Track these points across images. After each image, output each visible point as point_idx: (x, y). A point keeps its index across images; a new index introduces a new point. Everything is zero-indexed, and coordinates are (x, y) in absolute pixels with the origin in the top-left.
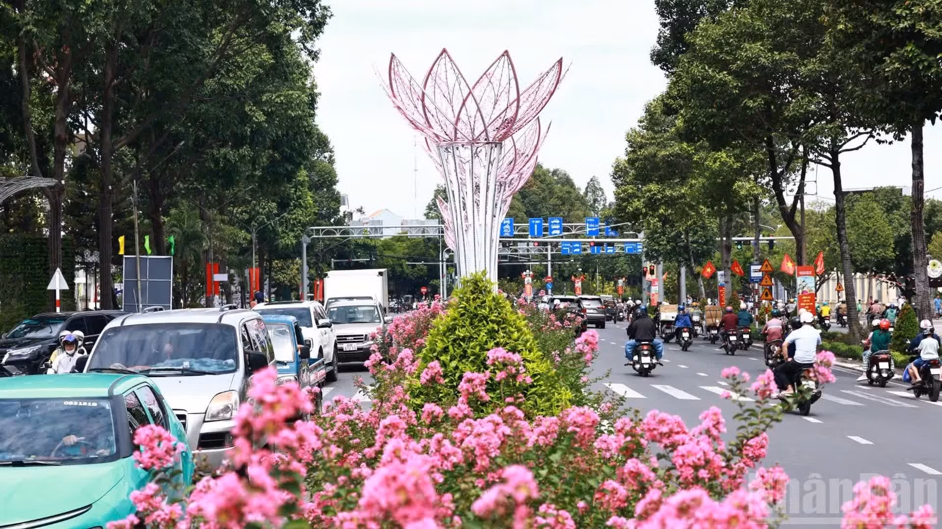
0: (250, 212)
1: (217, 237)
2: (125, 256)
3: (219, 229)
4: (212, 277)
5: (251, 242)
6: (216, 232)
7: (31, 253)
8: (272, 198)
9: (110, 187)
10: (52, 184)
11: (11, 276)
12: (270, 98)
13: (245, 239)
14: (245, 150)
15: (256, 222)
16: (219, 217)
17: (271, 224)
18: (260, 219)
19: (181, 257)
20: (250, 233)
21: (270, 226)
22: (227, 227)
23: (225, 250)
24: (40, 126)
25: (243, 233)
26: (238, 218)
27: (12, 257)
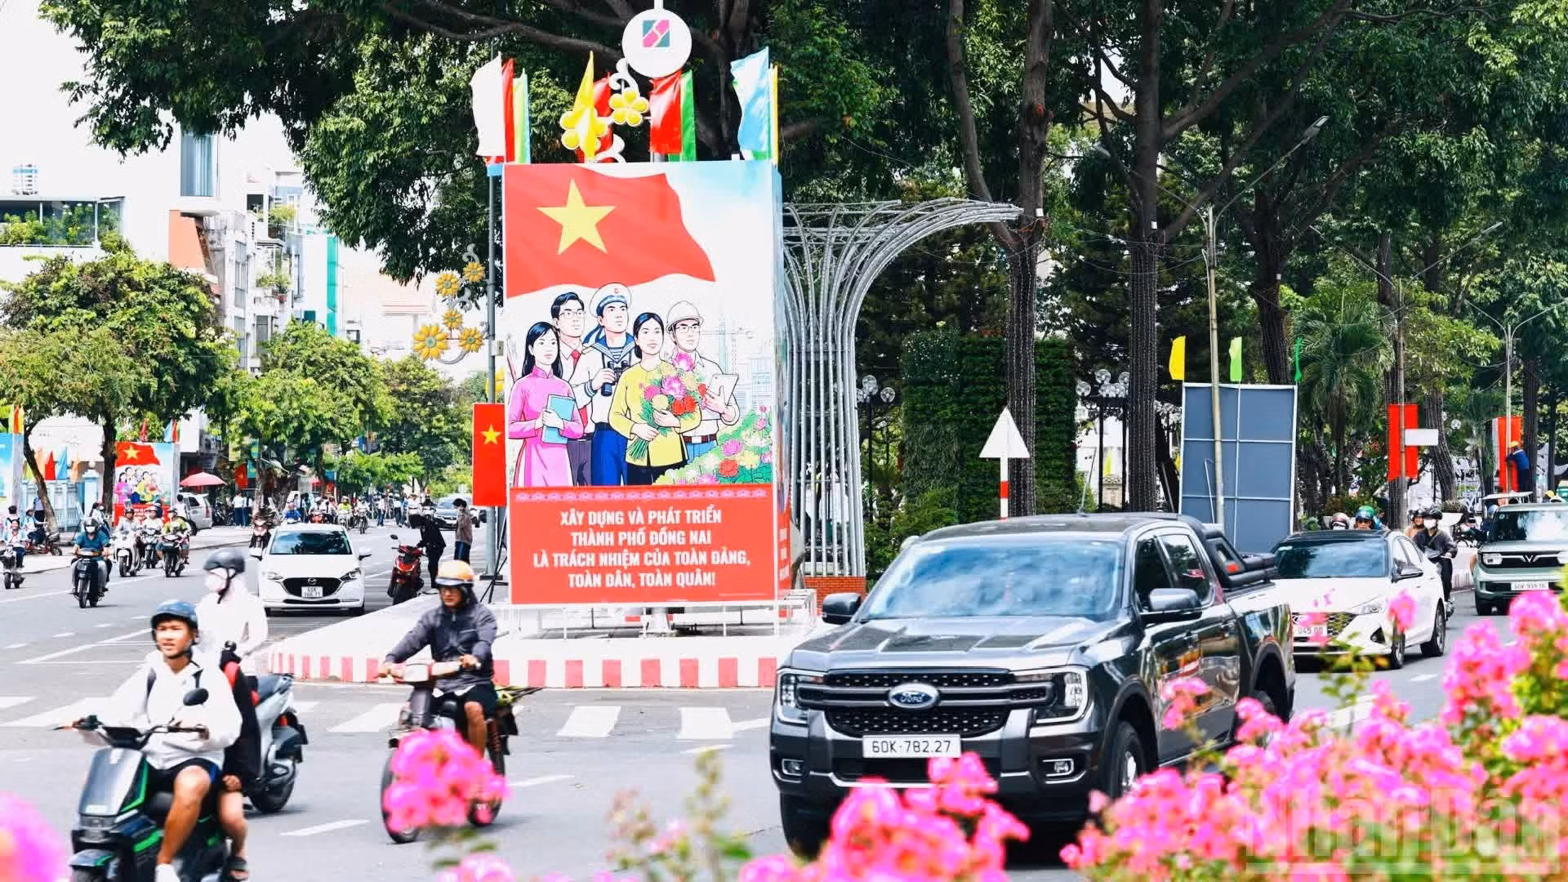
0: (1503, 283)
1: (1418, 344)
2: (1185, 384)
3: (1425, 325)
4: (1399, 437)
5: (1499, 355)
6: (1416, 331)
7: (977, 374)
8: (1555, 252)
9: (1155, 225)
10: (1013, 217)
11: (928, 428)
12: (1532, 17)
13: (1487, 348)
14: (1476, 138)
15: (1515, 308)
16: (1425, 296)
17: (1551, 313)
18: (1527, 303)
19: (1329, 389)
20: (1500, 335)
21: (1549, 319)
22: (1442, 319)
23: (1438, 374)
24: (999, 85)
25: (1482, 337)
26: (1470, 298)
27: (931, 383)
